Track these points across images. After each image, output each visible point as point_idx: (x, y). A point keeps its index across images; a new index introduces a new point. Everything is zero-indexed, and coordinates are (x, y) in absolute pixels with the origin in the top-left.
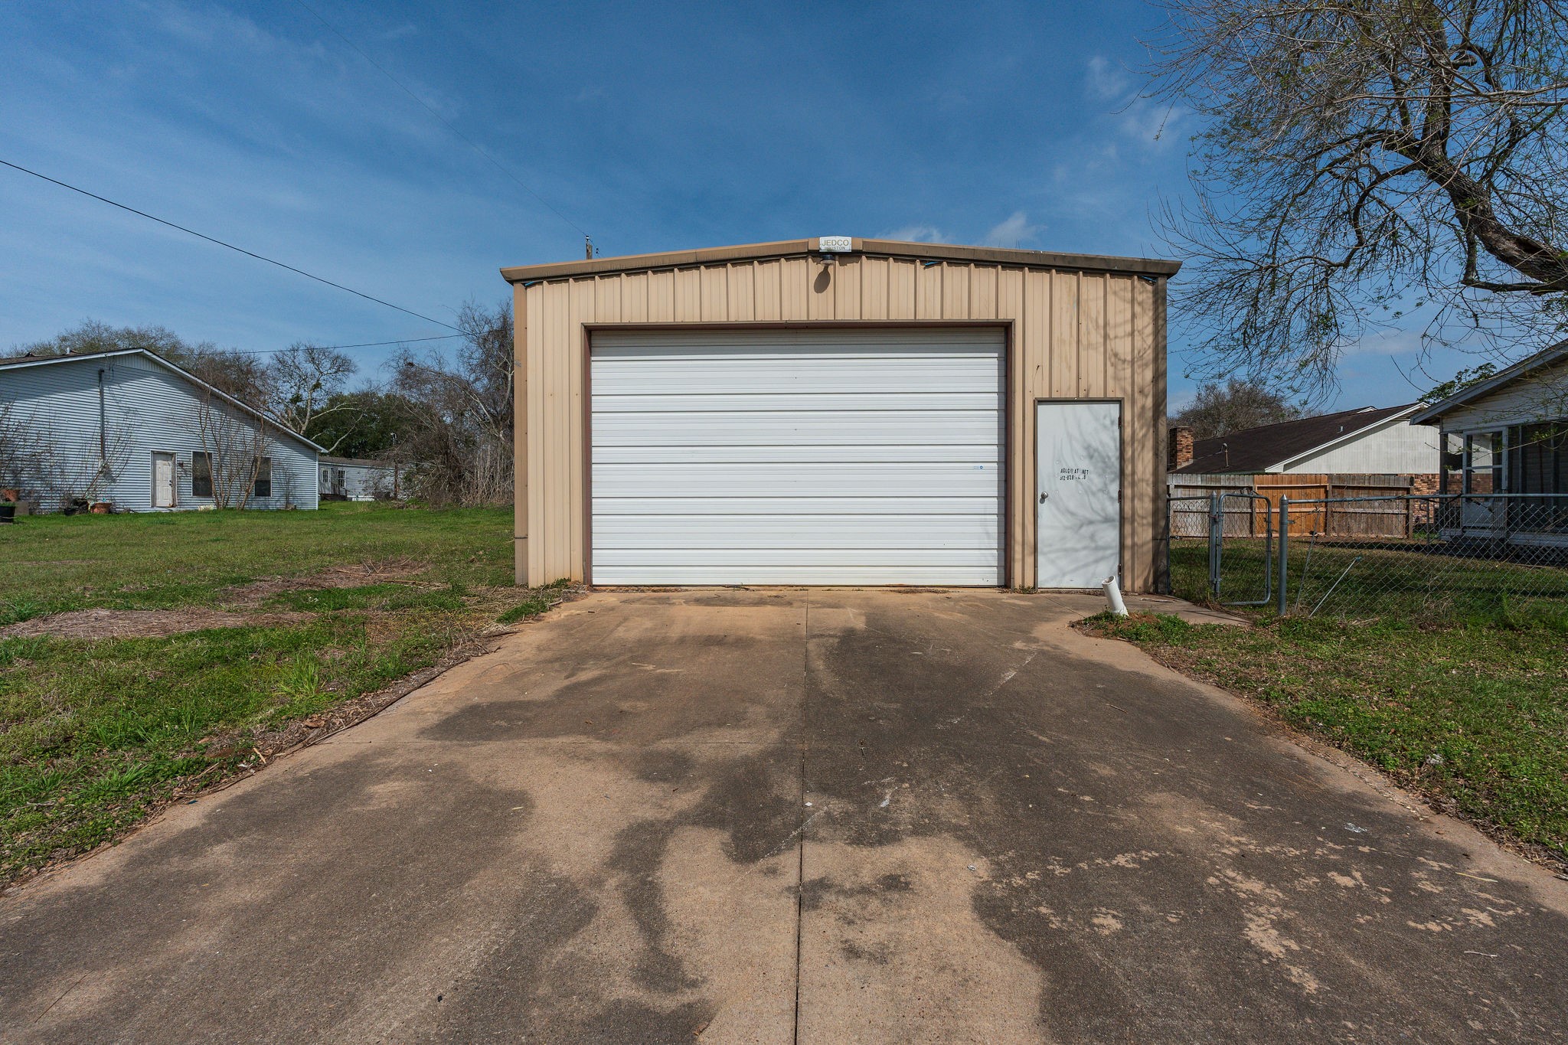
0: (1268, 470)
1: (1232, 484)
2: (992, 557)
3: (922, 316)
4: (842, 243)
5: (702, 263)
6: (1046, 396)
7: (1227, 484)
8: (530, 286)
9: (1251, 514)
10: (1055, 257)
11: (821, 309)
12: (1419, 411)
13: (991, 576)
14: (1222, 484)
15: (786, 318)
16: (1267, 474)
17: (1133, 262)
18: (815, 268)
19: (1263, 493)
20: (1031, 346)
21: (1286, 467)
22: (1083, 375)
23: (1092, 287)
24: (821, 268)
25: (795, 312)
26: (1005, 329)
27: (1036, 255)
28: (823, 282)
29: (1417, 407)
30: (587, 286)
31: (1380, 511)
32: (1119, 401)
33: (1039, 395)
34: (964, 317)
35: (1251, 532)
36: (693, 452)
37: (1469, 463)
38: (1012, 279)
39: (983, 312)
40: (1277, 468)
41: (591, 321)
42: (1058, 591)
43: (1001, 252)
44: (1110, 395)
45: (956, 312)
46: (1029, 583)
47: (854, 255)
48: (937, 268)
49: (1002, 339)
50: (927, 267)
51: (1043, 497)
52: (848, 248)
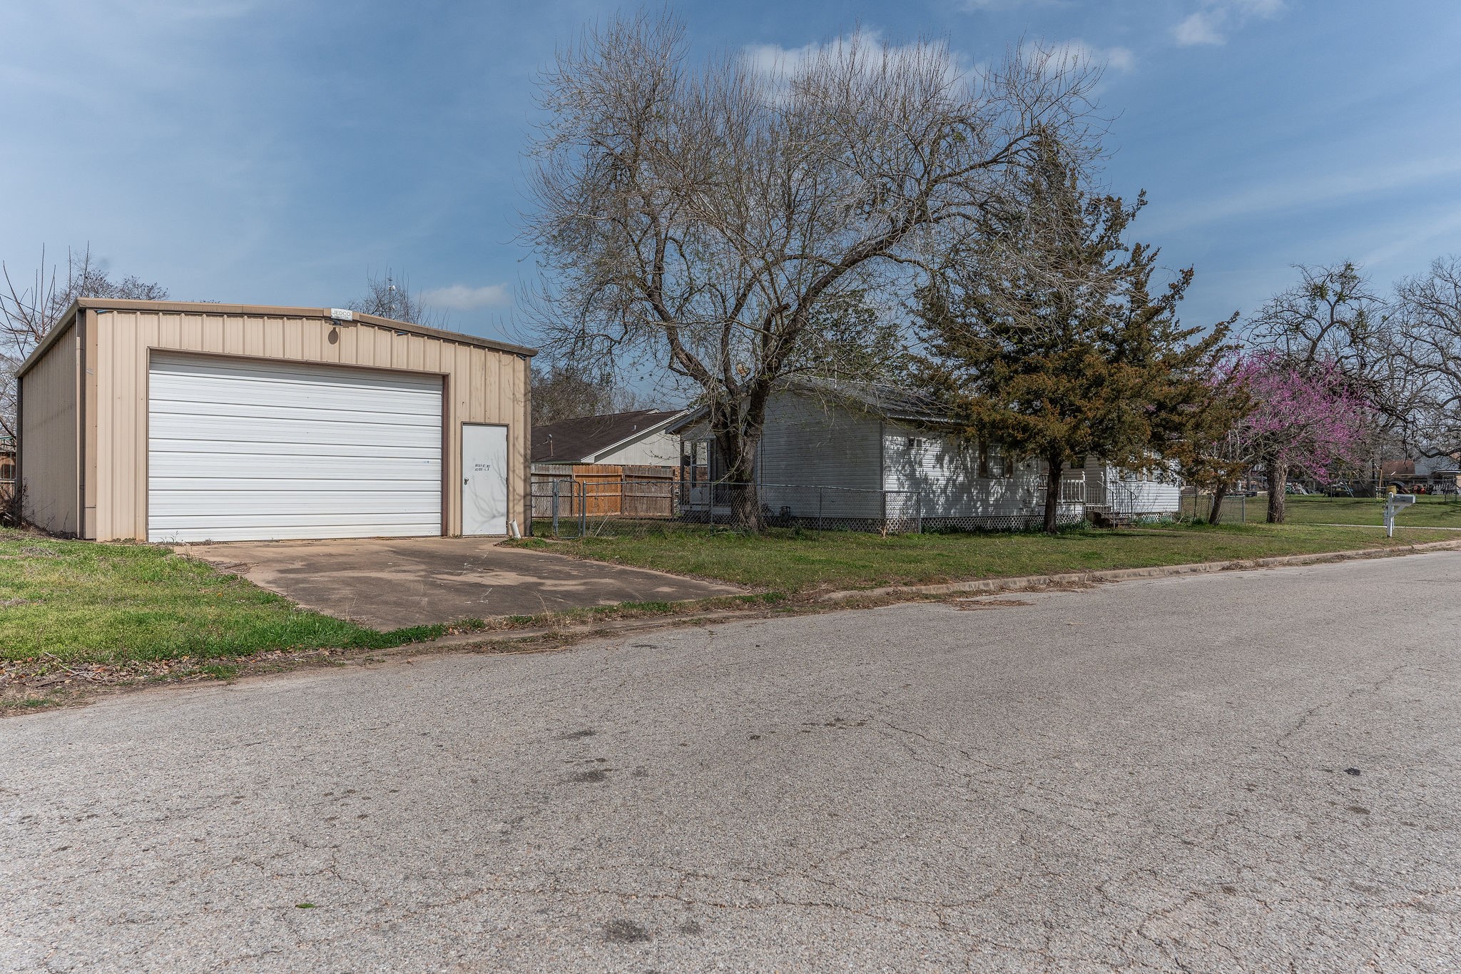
0: (584, 460)
1: (557, 473)
2: (437, 518)
3: (395, 366)
4: (347, 314)
5: (246, 314)
6: (468, 420)
7: (554, 473)
8: (101, 313)
9: (571, 497)
10: (473, 339)
11: (330, 354)
12: (685, 416)
13: (437, 531)
14: (551, 472)
15: (306, 359)
16: (582, 464)
17: (514, 347)
18: (328, 328)
19: (578, 480)
20: (459, 389)
21: (597, 458)
22: (488, 409)
23: (493, 358)
24: (331, 327)
25: (313, 355)
26: (444, 378)
27: (463, 336)
28: (333, 337)
29: (682, 414)
30: (151, 319)
31: (656, 495)
32: (507, 426)
33: (464, 419)
34: (421, 369)
35: (571, 512)
36: (230, 445)
37: (695, 462)
38: (449, 349)
39: (432, 367)
40: (589, 459)
41: (155, 345)
42: (475, 536)
44: (502, 422)
45: (416, 366)
46: (458, 533)
47: (354, 322)
48: (405, 337)
49: (441, 383)
50: (399, 335)
51: (466, 481)
52: (350, 318)
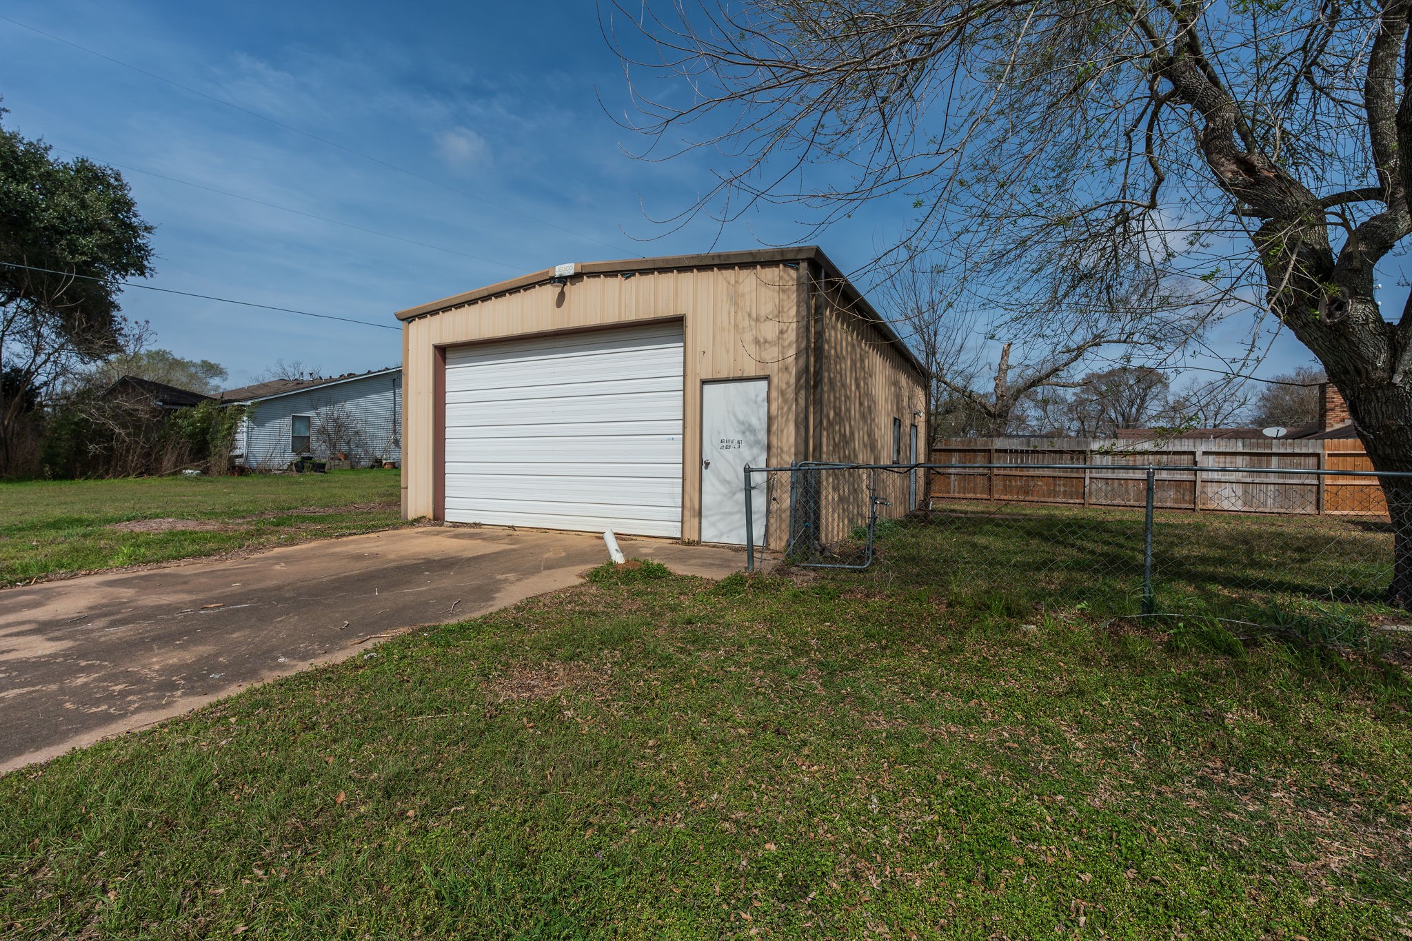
1: (1289, 451)
2: (678, 514)
3: (624, 318)
4: (567, 269)
5: (493, 295)
6: (709, 377)
7: (1282, 451)
8: (411, 322)
9: (1318, 486)
10: (713, 257)
11: (560, 319)
14: (1275, 450)
15: (539, 329)
18: (551, 292)
20: (700, 334)
22: (738, 356)
23: (747, 277)
24: (558, 290)
26: (680, 322)
28: (562, 300)
30: (436, 318)
32: (768, 378)
33: (704, 377)
34: (652, 318)
35: (1318, 508)
38: (684, 281)
39: (666, 311)
41: (438, 342)
43: (673, 260)
44: (760, 374)
45: (645, 313)
46: (695, 537)
47: (577, 277)
48: (633, 279)
49: (679, 330)
50: (627, 278)
51: (706, 464)
52: (572, 272)
